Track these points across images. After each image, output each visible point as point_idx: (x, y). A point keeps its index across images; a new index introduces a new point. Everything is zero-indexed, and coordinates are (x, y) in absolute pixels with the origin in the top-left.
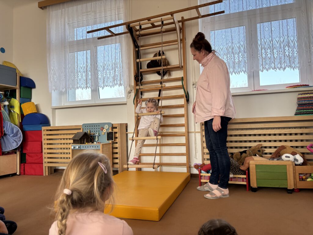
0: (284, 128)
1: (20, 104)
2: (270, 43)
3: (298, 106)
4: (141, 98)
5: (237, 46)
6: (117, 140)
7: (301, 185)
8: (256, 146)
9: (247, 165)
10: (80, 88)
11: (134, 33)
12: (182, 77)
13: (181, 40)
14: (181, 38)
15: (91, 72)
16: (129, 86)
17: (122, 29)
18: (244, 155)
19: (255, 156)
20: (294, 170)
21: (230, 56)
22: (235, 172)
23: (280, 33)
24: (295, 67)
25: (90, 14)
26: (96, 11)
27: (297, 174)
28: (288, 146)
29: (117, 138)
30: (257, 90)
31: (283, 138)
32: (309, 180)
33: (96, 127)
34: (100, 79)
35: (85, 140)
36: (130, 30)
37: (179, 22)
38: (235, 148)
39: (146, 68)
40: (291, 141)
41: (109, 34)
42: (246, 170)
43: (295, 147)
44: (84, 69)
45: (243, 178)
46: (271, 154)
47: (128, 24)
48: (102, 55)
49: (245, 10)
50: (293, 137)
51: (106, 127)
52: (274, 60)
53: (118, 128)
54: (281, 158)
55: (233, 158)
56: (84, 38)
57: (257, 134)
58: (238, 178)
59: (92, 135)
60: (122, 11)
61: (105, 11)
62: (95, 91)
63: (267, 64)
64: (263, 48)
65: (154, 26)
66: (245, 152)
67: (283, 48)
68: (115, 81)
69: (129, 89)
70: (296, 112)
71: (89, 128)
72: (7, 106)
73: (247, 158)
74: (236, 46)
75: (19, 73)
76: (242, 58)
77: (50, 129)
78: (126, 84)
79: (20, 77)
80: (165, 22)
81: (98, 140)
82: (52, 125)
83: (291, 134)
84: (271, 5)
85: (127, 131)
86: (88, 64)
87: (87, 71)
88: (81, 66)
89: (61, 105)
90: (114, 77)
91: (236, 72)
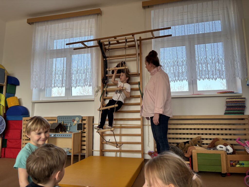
0: (217, 124)
1: (6, 98)
2: (205, 59)
3: (226, 107)
4: (106, 96)
6: (86, 130)
7: (232, 170)
8: (196, 138)
9: (190, 153)
10: (57, 87)
11: (103, 47)
12: (139, 82)
13: (139, 54)
14: (139, 52)
15: (66, 75)
16: (96, 87)
18: (187, 144)
19: (196, 146)
20: (226, 158)
21: (175, 68)
23: (212, 53)
24: (223, 78)
25: (68, 30)
26: (73, 28)
27: (229, 161)
28: (220, 139)
29: (85, 128)
30: (196, 94)
31: (216, 132)
32: (238, 166)
33: (68, 119)
34: (74, 81)
35: (60, 129)
36: (100, 44)
37: (138, 40)
38: (180, 139)
39: (111, 74)
40: (222, 134)
41: (83, 46)
42: (189, 157)
43: (226, 140)
44: (61, 72)
46: (207, 144)
47: (99, 40)
49: (186, 34)
50: (224, 132)
51: (77, 119)
52: (208, 72)
53: (86, 120)
54: (216, 148)
56: (63, 48)
57: (196, 129)
59: (65, 126)
60: (94, 29)
61: (80, 29)
62: (69, 90)
63: (203, 74)
64: (200, 63)
65: (118, 43)
66: (188, 142)
67: (214, 64)
68: (86, 83)
69: (96, 89)
70: (225, 112)
71: (63, 119)
73: (189, 148)
74: (180, 60)
75: (7, 73)
76: (185, 69)
78: (95, 85)
79: (8, 76)
80: (128, 40)
81: (69, 130)
83: (222, 129)
84: (206, 32)
85: (93, 123)
86: (64, 68)
87: (63, 74)
88: (59, 70)
89: (39, 100)
90: (85, 80)
91: (180, 80)
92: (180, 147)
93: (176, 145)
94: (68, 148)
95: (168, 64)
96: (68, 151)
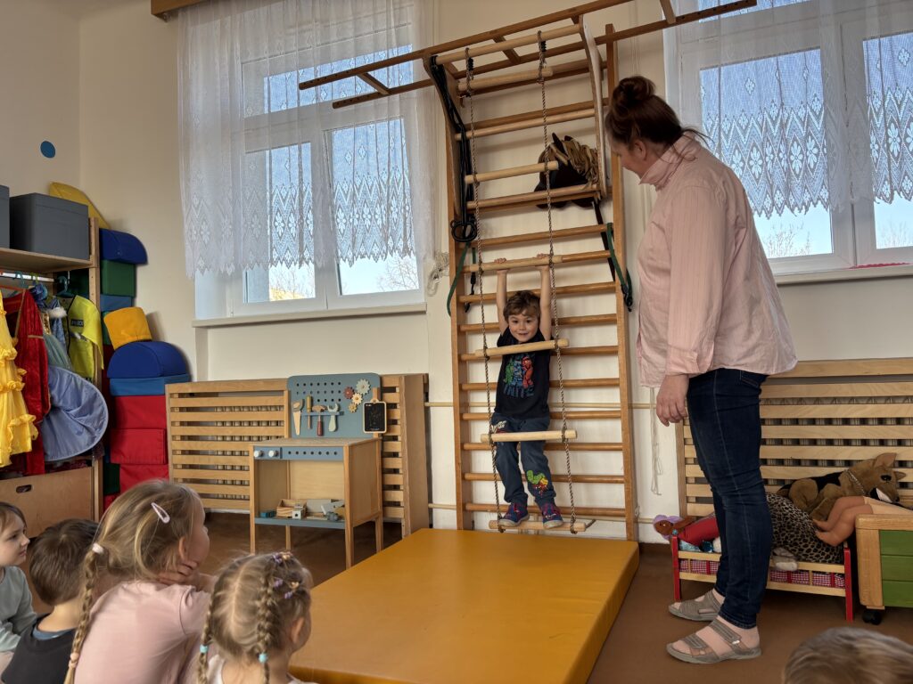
1: (102, 315)
4: (473, 293)
5: (798, 117)
6: (398, 430)
8: (874, 461)
9: (846, 528)
10: (282, 263)
11: (450, 84)
12: (610, 225)
15: (313, 213)
16: (432, 252)
17: (410, 72)
18: (830, 489)
19: (876, 500)
21: (773, 153)
22: (804, 552)
25: (310, 30)
26: (328, 21)
29: (395, 422)
33: (329, 388)
34: (343, 235)
36: (438, 74)
37: (598, 41)
41: (370, 90)
44: (292, 204)
45: (832, 575)
47: (430, 56)
48: (349, 157)
51: (362, 387)
53: (398, 390)
55: (791, 500)
56: (293, 104)
57: (873, 419)
58: (814, 572)
59: (319, 414)
60: (410, 15)
61: (355, 19)
62: (328, 274)
63: (906, 175)
65: (514, 59)
66: (834, 478)
68: (390, 241)
69: (432, 264)
71: (308, 389)
72: (60, 322)
74: (795, 115)
75: (96, 219)
76: (817, 155)
77: (190, 391)
78: (424, 247)
79: (101, 232)
80: (550, 45)
81: (336, 430)
82: (195, 379)
85: (427, 399)
86: (304, 188)
87: (301, 210)
88: (284, 195)
89: (223, 317)
90: (385, 227)
91: (797, 205)
92: (795, 500)
93: (779, 487)
94: (333, 501)
95: (737, 136)
96: (333, 510)
